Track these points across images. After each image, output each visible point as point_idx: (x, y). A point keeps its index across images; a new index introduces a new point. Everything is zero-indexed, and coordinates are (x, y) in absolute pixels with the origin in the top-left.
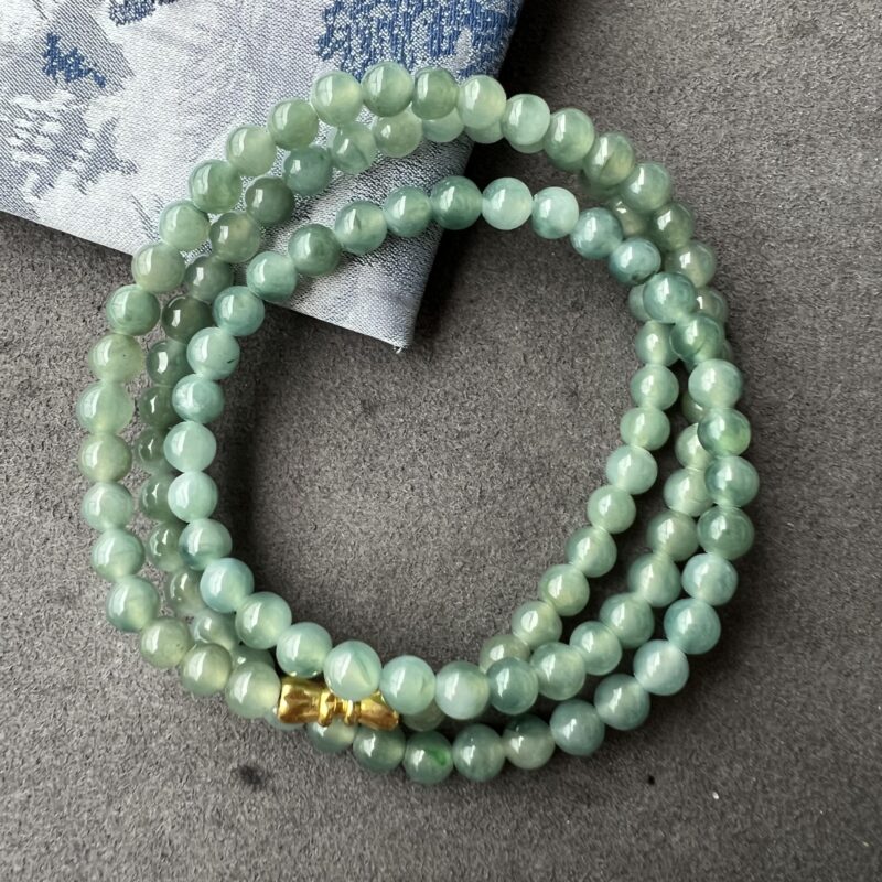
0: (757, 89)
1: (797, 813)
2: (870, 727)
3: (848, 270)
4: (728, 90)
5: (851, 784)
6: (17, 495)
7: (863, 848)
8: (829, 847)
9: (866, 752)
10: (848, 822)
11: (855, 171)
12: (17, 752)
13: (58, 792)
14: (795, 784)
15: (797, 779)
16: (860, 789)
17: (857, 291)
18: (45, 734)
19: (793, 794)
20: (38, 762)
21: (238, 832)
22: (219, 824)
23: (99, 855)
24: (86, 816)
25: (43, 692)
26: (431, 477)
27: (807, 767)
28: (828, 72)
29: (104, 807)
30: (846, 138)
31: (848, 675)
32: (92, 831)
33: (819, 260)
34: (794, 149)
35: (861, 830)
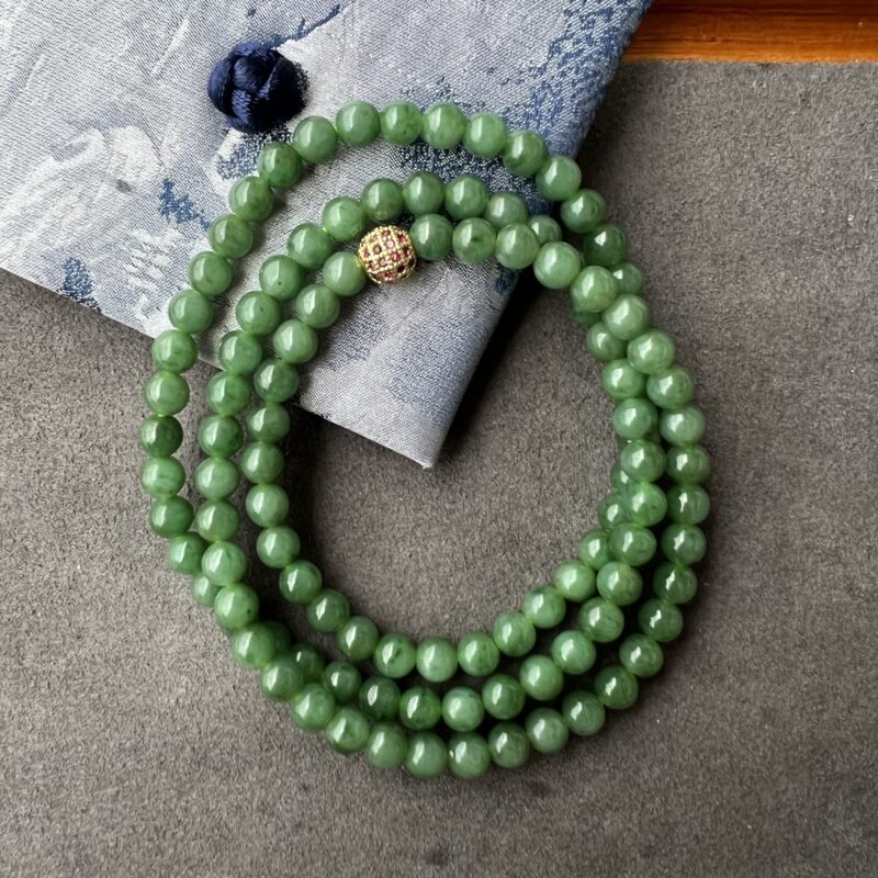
0: (700, 213)
1: (699, 803)
2: (758, 741)
3: (766, 374)
4: (676, 215)
5: (741, 783)
6: (96, 559)
7: (747, 829)
8: (722, 829)
9: (754, 760)
10: (737, 811)
11: (778, 289)
12: (108, 759)
13: (139, 789)
14: (699, 783)
15: (701, 778)
16: (749, 787)
17: (771, 392)
18: (128, 745)
19: (697, 790)
20: (124, 766)
21: (278, 818)
22: (263, 812)
23: (174, 834)
24: (161, 806)
25: (125, 714)
26: (426, 546)
27: (708, 769)
28: (762, 198)
29: (175, 800)
30: (772, 259)
31: (744, 702)
32: (167, 817)
33: (743, 366)
34: (728, 268)
35: (747, 817)
